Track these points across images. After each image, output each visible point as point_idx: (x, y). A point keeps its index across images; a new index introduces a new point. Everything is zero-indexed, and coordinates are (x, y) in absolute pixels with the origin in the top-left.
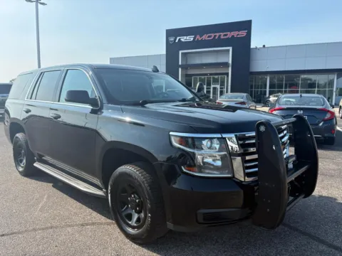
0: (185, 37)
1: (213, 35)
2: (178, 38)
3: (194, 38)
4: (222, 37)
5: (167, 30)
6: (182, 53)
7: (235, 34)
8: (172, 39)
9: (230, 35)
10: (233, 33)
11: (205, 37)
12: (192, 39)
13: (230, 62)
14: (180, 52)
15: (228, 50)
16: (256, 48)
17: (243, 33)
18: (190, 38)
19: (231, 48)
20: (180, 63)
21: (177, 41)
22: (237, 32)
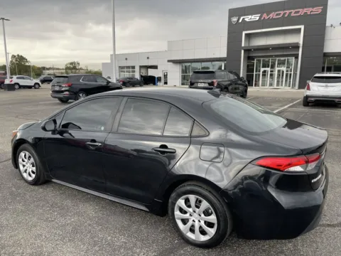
0: (250, 17)
1: (282, 12)
2: (242, 18)
3: (260, 17)
4: (293, 15)
5: (230, 10)
6: (246, 34)
7: (308, 11)
8: (235, 19)
9: (302, 11)
10: (305, 10)
11: (273, 15)
12: (258, 18)
13: (301, 43)
14: (244, 33)
15: (300, 29)
16: (331, 26)
17: (318, 10)
18: (256, 17)
19: (302, 27)
20: (243, 45)
21: (240, 21)
22: (311, 9)
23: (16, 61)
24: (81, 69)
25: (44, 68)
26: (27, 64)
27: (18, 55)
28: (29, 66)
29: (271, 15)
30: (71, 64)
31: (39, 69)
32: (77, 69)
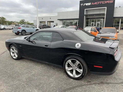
0: (87, 4)
1: (99, 2)
3: (91, 4)
4: (103, 3)
5: (80, 1)
7: (108, 2)
8: (82, 4)
9: (106, 2)
12: (90, 4)
13: (106, 13)
14: (85, 9)
15: (105, 8)
16: (116, 7)
17: (112, 2)
18: (89, 4)
19: (106, 8)
20: (85, 14)
21: (84, 5)
22: (109, 1)
23: (1, 19)
24: (26, 22)
25: (12, 22)
26: (5, 20)
27: (2, 17)
28: (6, 21)
29: (95, 3)
30: (22, 20)
31: (10, 22)
32: (24, 22)
